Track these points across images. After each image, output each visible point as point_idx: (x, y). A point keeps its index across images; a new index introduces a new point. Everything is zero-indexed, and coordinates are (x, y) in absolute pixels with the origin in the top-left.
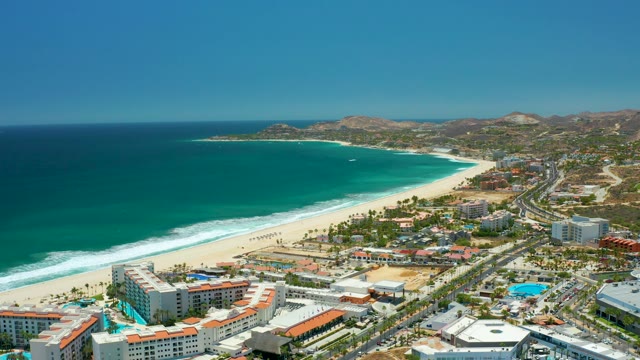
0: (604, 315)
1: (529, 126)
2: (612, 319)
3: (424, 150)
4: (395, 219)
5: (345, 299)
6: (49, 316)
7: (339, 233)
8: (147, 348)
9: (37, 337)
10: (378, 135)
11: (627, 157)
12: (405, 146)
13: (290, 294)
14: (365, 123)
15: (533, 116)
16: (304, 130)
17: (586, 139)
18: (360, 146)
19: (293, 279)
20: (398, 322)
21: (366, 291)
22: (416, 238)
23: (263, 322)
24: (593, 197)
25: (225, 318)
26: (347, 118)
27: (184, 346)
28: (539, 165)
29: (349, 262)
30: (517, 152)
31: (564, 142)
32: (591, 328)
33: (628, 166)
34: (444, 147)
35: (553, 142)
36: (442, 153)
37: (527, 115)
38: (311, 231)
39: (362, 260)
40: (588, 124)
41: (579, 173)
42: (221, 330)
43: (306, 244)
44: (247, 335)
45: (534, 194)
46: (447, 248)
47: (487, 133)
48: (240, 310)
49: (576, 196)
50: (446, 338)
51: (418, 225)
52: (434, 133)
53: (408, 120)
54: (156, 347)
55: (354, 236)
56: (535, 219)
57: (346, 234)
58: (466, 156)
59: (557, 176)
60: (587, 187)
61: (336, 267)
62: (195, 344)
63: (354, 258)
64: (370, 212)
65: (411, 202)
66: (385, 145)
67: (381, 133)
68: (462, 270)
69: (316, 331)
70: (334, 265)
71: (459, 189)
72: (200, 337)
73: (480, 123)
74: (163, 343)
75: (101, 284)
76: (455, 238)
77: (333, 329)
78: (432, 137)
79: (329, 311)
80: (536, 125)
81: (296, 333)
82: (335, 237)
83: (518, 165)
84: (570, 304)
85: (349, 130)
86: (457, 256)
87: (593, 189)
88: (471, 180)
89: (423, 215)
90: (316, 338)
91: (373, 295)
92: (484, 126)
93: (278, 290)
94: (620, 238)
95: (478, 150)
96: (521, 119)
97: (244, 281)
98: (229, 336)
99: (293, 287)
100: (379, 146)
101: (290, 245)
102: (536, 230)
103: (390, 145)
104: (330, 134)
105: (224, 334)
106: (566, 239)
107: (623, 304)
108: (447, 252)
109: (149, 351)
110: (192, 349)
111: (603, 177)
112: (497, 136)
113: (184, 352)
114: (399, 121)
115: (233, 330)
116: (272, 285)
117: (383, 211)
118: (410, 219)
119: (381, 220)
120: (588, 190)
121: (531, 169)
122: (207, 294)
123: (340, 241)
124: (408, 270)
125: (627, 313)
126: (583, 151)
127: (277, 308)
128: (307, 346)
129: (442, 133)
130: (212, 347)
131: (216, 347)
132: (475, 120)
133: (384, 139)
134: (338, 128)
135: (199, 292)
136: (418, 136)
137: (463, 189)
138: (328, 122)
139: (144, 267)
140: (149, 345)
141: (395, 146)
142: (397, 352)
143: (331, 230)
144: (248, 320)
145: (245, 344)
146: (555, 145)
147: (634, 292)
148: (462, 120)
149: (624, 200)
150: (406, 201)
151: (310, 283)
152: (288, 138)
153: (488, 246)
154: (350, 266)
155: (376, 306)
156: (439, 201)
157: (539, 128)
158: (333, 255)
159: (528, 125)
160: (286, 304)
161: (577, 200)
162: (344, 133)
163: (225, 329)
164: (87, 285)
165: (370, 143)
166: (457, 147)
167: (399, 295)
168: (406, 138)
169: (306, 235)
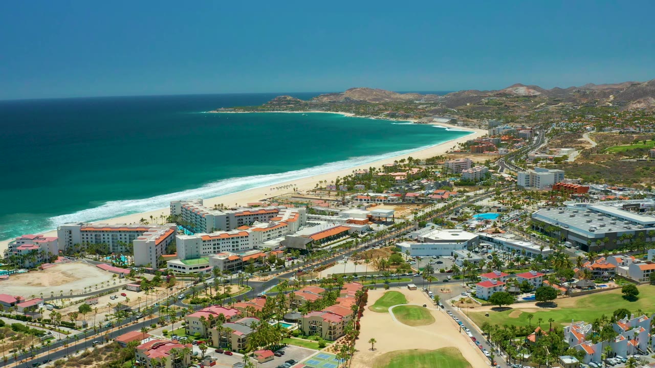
0: (537, 229)
1: (528, 98)
2: (542, 231)
3: (424, 120)
4: (392, 174)
5: (350, 222)
6: (138, 229)
7: (345, 183)
8: (215, 245)
9: (137, 239)
10: (382, 107)
11: (608, 125)
12: (407, 117)
13: (309, 218)
14: (367, 95)
15: (534, 88)
16: (308, 102)
17: (580, 110)
18: (363, 117)
19: (311, 211)
20: (388, 235)
21: (365, 217)
22: (408, 186)
23: (291, 232)
24: (565, 157)
25: (266, 227)
26: (351, 90)
27: (240, 243)
28: (527, 132)
29: (353, 203)
30: (512, 121)
31: (558, 113)
32: (525, 236)
33: (606, 133)
34: (443, 117)
35: (547, 112)
36: (441, 123)
37: (529, 87)
38: (321, 182)
39: (363, 201)
40: (584, 95)
41: (561, 139)
42: (263, 235)
43: (318, 192)
44: (282, 239)
45: (516, 156)
46: (431, 191)
47: (487, 104)
48: (276, 223)
49: (551, 156)
50: (421, 240)
51: (410, 179)
52: (435, 104)
53: (411, 92)
54: (221, 244)
55: (356, 186)
56: (510, 174)
57: (351, 184)
58: (464, 125)
59: (543, 142)
60: (563, 149)
61: (342, 206)
62: (247, 242)
63: (357, 200)
64: (371, 169)
65: (407, 162)
66: (388, 115)
67: (384, 104)
68: (440, 206)
69: (329, 239)
70: (341, 204)
71: (451, 153)
72: (250, 238)
73: (481, 95)
74: (226, 241)
75: (162, 216)
76: (439, 186)
77: (341, 238)
78: (433, 108)
79: (339, 226)
80: (535, 96)
81: (316, 238)
82: (341, 187)
83: (508, 133)
84: (516, 224)
85: (353, 101)
86: (439, 197)
87: (568, 151)
88: (462, 145)
89: (415, 170)
90: (329, 243)
91: (371, 219)
92: (483, 97)
93: (301, 213)
94: (569, 183)
95: (475, 121)
96: (522, 91)
97: (275, 209)
98: (269, 239)
99: (310, 215)
100: (382, 117)
101: (305, 193)
102: (508, 180)
103: (393, 116)
104: (334, 105)
105: (266, 238)
106: (528, 186)
107: (549, 220)
108: (431, 194)
109: (216, 246)
110: (245, 246)
111: (581, 142)
112: (496, 107)
113: (240, 247)
114: (401, 93)
115: (272, 236)
116: (296, 210)
117: (382, 168)
118: (404, 173)
119: (380, 174)
120: (564, 151)
121: (519, 136)
122: (248, 217)
123: (345, 190)
124: (399, 207)
125: (551, 225)
126: (570, 120)
127: (300, 227)
128: (323, 247)
129: (443, 104)
130: (258, 245)
131: (261, 245)
132: (476, 92)
133: (386, 110)
134: (342, 99)
135: (241, 216)
136: (419, 107)
137: (455, 152)
138: (331, 94)
139: (196, 202)
140: (216, 242)
141: (398, 117)
142: (386, 249)
143: (338, 181)
144: (282, 230)
145: (281, 243)
146: (549, 115)
147: (560, 213)
148: (464, 92)
149: (592, 160)
150: (402, 161)
151: (323, 213)
152: (292, 109)
153: (465, 191)
154: (354, 205)
155: (373, 226)
156: (432, 161)
157: (537, 99)
158: (340, 198)
159: (526, 96)
160: (306, 224)
161: (551, 160)
162: (348, 105)
163: (266, 234)
164: (151, 217)
165: (373, 114)
166: (456, 117)
167: (389, 220)
168: (408, 109)
169: (317, 185)
